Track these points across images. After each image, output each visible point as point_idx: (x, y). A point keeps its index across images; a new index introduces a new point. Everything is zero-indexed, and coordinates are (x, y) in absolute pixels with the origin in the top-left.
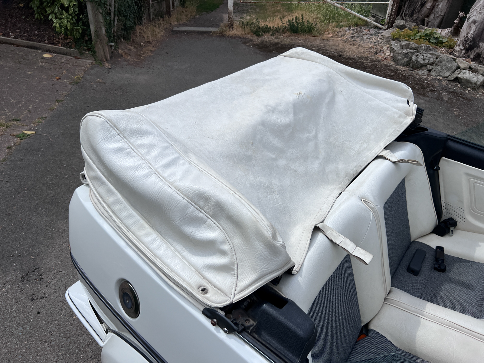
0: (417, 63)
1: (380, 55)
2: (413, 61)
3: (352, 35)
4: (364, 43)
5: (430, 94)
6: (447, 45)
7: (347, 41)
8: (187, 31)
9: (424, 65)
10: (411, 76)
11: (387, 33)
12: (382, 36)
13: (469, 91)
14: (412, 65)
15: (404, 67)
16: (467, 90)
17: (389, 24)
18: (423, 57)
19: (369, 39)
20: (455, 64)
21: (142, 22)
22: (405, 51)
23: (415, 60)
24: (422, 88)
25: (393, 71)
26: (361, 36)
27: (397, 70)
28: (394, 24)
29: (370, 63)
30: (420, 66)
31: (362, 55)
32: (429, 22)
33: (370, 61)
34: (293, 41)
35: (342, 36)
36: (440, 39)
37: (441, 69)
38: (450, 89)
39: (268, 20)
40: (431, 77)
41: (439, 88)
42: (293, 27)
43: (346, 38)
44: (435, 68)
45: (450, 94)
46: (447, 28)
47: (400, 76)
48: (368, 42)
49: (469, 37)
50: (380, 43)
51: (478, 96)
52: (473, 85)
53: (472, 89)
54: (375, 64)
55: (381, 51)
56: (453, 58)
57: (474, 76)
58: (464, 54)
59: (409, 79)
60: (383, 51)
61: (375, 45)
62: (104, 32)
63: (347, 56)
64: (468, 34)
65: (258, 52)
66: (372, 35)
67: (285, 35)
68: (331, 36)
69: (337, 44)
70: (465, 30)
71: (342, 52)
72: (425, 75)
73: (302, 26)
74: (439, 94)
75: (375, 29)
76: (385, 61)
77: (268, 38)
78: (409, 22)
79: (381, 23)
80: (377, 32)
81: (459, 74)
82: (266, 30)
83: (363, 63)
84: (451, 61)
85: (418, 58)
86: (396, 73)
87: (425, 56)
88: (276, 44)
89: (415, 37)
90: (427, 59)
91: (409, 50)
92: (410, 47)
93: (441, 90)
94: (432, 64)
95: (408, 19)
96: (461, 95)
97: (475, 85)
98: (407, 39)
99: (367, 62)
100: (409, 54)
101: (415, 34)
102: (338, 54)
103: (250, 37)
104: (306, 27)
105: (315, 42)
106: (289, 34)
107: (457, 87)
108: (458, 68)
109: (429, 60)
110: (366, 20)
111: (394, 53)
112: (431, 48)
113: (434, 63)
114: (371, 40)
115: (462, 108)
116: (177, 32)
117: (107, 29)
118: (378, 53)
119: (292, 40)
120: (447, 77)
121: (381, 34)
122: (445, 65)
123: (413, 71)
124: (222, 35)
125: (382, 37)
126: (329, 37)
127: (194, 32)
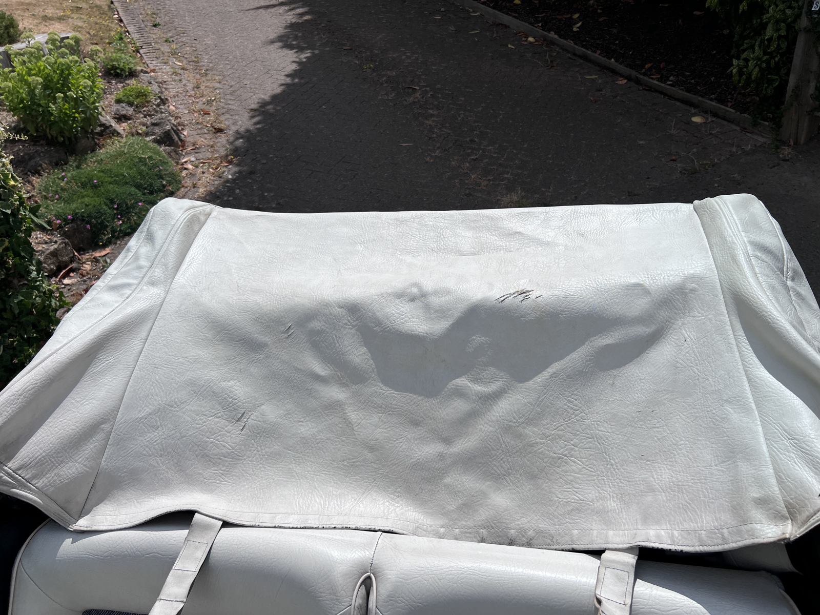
62: (811, 90)
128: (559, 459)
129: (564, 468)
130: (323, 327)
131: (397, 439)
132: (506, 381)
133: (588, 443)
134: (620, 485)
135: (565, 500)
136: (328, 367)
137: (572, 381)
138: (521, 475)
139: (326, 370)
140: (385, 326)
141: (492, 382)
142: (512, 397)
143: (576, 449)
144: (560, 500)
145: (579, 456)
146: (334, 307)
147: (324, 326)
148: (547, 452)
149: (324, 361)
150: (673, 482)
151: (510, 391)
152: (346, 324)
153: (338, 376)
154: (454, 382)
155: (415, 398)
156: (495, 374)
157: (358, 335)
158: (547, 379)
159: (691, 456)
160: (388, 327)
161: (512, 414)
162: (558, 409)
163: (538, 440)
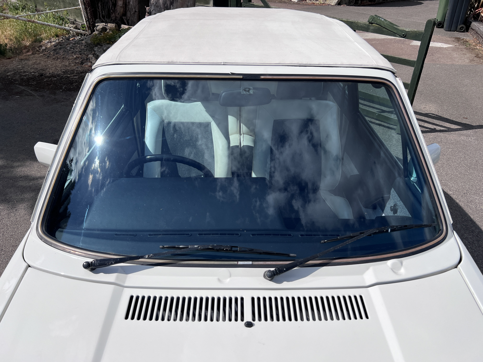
4: (68, 54)
7: (50, 56)
12: (86, 42)
19: (73, 48)
28: (95, 28)
31: (68, 68)
35: (43, 51)
43: (48, 52)
48: (73, 52)
50: (85, 51)
54: (82, 76)
55: (87, 59)
60: (89, 59)
61: (80, 55)
68: (31, 53)
69: (38, 62)
71: (44, 70)
79: (83, 28)
80: (81, 39)
95: (108, 21)
98: (108, 42)
99: (73, 75)
102: (39, 73)
105: (12, 65)
118: (83, 63)
125: (86, 44)
126: (28, 55)
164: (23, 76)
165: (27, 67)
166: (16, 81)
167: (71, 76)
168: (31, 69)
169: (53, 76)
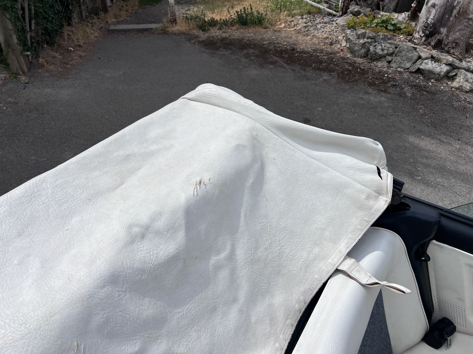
0: (375, 54)
1: (336, 46)
2: (370, 52)
3: (305, 25)
4: (318, 33)
5: (392, 90)
6: (405, 31)
7: (301, 32)
8: (125, 29)
9: (383, 56)
10: (370, 69)
11: (341, 21)
12: (337, 23)
13: (432, 82)
14: (371, 56)
15: (362, 59)
16: (431, 81)
17: (343, 10)
18: (382, 48)
19: (324, 28)
20: (416, 54)
21: (72, 22)
22: (362, 40)
23: (374, 51)
24: (382, 83)
25: (350, 64)
26: (315, 26)
27: (355, 63)
28: (348, 10)
29: (325, 56)
30: (378, 58)
31: (317, 47)
32: (384, 6)
33: (326, 53)
34: (243, 35)
35: (294, 26)
36: (398, 25)
37: (401, 60)
38: (412, 82)
39: (216, 11)
40: (392, 69)
41: (400, 81)
42: (242, 19)
43: (299, 28)
44: (395, 58)
45: (413, 88)
46: (404, 12)
47: (359, 70)
48: (323, 32)
49: (428, 22)
50: (335, 32)
51: (442, 88)
52: (437, 76)
53: (436, 80)
54: (331, 57)
55: (336, 41)
56: (413, 47)
57: (437, 66)
58: (425, 41)
59: (368, 73)
60: (339, 41)
61: (330, 35)
62: (15, 41)
63: (301, 49)
64: (427, 19)
65: (204, 50)
66: (326, 23)
67: (234, 28)
68: (283, 26)
69: (290, 35)
70: (424, 15)
71: (295, 45)
72: (385, 68)
73: (251, 17)
74: (401, 89)
75: (329, 17)
76: (341, 53)
77: (215, 33)
78: (363, 7)
79: (335, 9)
80: (331, 19)
81: (421, 64)
82: (213, 23)
83: (318, 56)
84: (411, 50)
85: (376, 48)
86: (353, 66)
87: (383, 46)
88: (223, 39)
89: (371, 24)
90: (386, 49)
91: (365, 39)
92: (367, 36)
93: (403, 84)
94: (391, 55)
95: (363, 4)
96: (425, 88)
97: (438, 76)
98: (363, 26)
99: (322, 55)
100: (366, 44)
101: (371, 21)
102: (291, 47)
103: (196, 32)
104: (256, 18)
105: (267, 35)
106: (238, 26)
107: (420, 80)
108: (420, 57)
109: (388, 50)
110: (318, 6)
111: (350, 43)
112: (389, 36)
113: (394, 53)
114: (325, 30)
115: (427, 104)
116: (113, 31)
117: (20, 37)
118: (333, 44)
119: (241, 33)
120: (408, 69)
121: (335, 21)
122: (405, 56)
123: (371, 63)
124: (164, 32)
125: (336, 25)
126: (281, 28)
127: (133, 30)
128: (280, 253)
129: (285, 256)
130: (105, 315)
131: (215, 330)
132: (231, 239)
133: (282, 234)
134: (310, 239)
135: (298, 268)
136: (135, 339)
137: (253, 212)
138: (274, 278)
139: (136, 343)
140: (148, 269)
141: (226, 246)
142: (239, 245)
143: (281, 242)
144: (297, 270)
145: (285, 244)
146: (99, 292)
147: (105, 313)
148: (273, 255)
149: (128, 339)
150: (328, 219)
151: (236, 242)
152: (119, 295)
153: (148, 337)
154: (210, 265)
155: (201, 296)
156: (223, 240)
157: (134, 295)
158: (245, 220)
159: (323, 204)
160: (151, 268)
161: (247, 252)
162: (259, 231)
163: (266, 254)
164: (277, 47)
165: (280, 39)
166: (270, 51)
167: (320, 56)
168: (284, 41)
169: (304, 52)
